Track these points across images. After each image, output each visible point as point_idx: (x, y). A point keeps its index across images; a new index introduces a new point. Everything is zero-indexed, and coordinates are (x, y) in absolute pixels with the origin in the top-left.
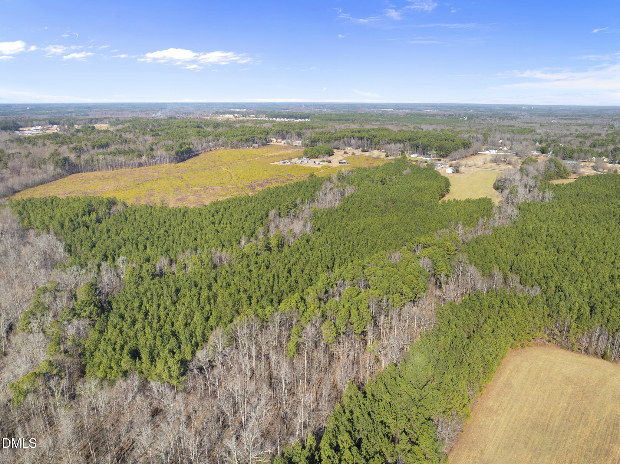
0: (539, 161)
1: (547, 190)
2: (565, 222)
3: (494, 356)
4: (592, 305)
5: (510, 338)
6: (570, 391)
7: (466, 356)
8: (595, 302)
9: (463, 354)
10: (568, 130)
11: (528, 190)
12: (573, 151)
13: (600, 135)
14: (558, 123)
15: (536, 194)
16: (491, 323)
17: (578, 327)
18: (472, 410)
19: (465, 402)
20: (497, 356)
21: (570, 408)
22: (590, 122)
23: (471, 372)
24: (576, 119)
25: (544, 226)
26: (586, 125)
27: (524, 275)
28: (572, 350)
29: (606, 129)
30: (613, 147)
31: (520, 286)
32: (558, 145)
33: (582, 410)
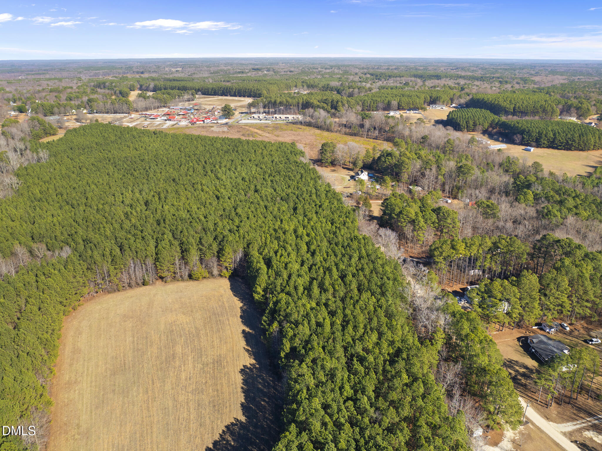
0: (20, 121)
1: (40, 150)
2: (69, 177)
3: (50, 331)
4: (120, 244)
5: (60, 307)
6: (130, 325)
7: (21, 346)
8: (121, 241)
9: (16, 347)
10: (40, 86)
11: (19, 153)
12: (52, 107)
13: (72, 88)
14: (27, 79)
15: (30, 156)
16: (34, 301)
17: (115, 269)
18: (51, 396)
19: (39, 393)
20: (53, 330)
21: (136, 339)
22: (59, 75)
23: (33, 359)
24: (44, 74)
25: (51, 186)
26: (55, 79)
27: (49, 240)
28: (119, 291)
29: (75, 81)
30: (87, 98)
31: (49, 253)
32: (35, 102)
33: (145, 336)
